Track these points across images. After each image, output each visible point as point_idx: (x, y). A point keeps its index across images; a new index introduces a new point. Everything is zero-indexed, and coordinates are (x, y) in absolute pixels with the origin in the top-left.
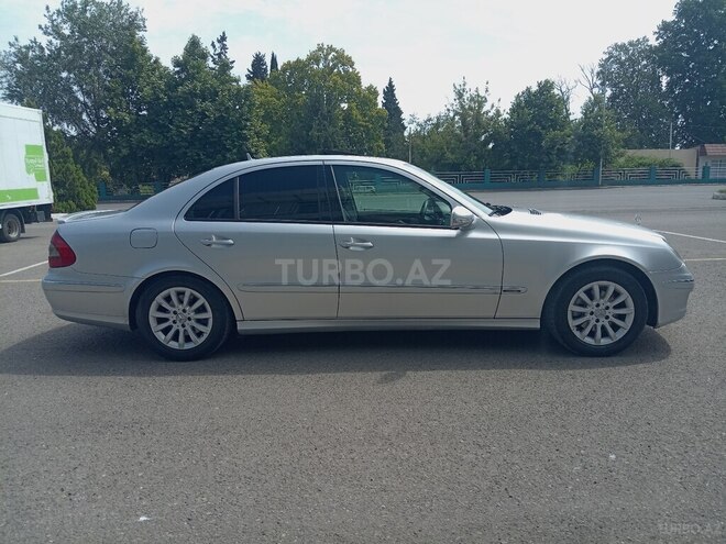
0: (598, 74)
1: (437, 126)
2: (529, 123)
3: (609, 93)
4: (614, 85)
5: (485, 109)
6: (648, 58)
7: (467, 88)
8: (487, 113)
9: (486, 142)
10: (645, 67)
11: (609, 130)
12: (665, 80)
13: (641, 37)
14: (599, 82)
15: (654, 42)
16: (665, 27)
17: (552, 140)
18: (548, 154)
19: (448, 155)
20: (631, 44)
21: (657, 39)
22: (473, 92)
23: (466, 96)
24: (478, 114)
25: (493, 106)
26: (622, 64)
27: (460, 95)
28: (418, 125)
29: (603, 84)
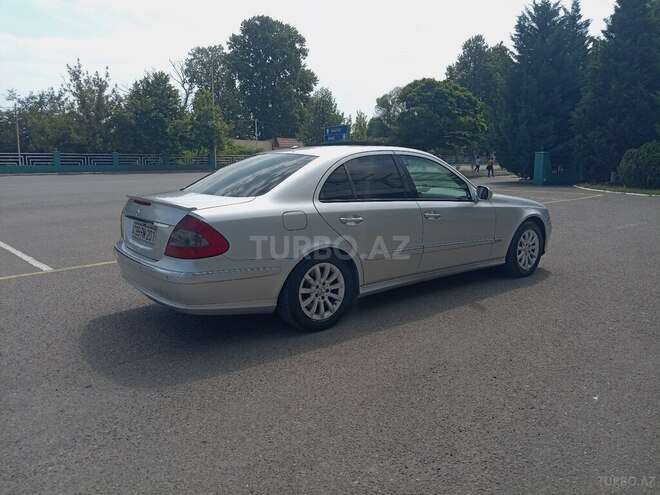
0: (186, 71)
1: (41, 103)
2: (152, 110)
3: (196, 89)
4: (200, 83)
5: (106, 93)
6: (223, 63)
7: (83, 70)
8: (107, 97)
9: (108, 126)
10: (223, 70)
11: (219, 123)
12: (238, 84)
13: (218, 45)
14: (187, 79)
15: (227, 51)
16: (234, 39)
17: (175, 128)
18: (173, 140)
19: (74, 135)
20: (210, 48)
21: (230, 48)
22: (92, 75)
23: (82, 79)
24: (100, 97)
25: (114, 91)
26: (204, 65)
27: (76, 75)
28: (19, 101)
29: (191, 81)
